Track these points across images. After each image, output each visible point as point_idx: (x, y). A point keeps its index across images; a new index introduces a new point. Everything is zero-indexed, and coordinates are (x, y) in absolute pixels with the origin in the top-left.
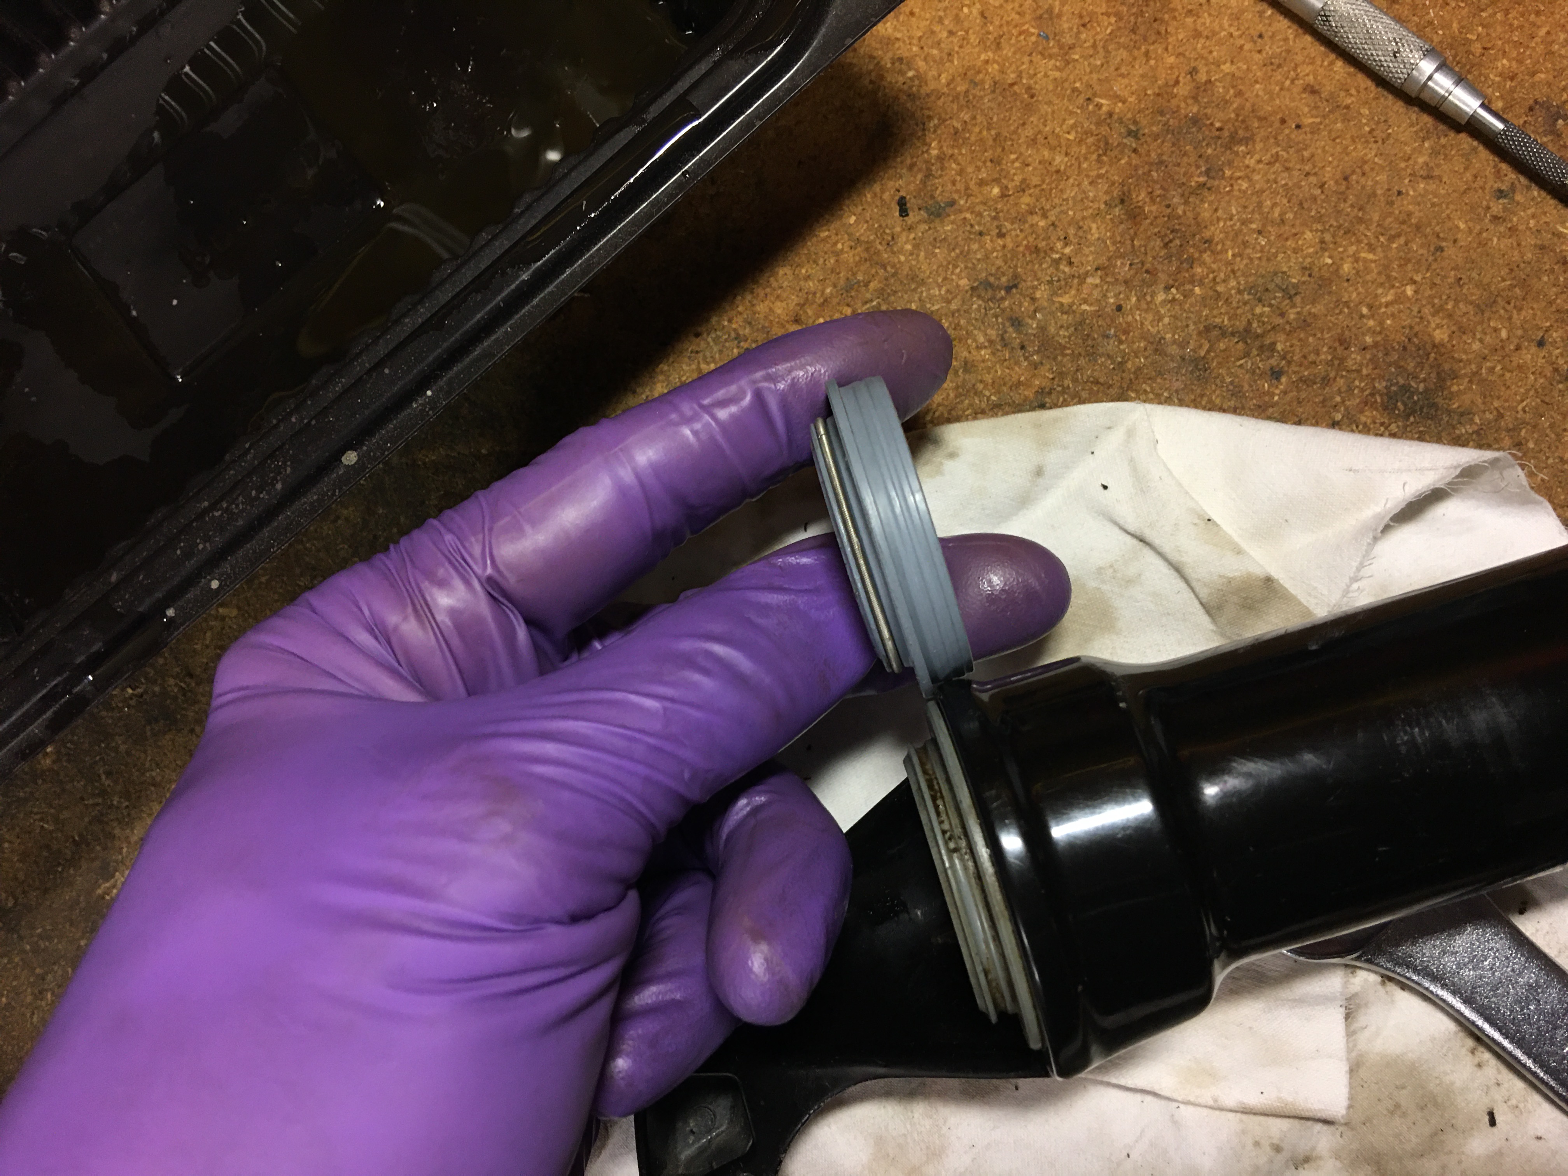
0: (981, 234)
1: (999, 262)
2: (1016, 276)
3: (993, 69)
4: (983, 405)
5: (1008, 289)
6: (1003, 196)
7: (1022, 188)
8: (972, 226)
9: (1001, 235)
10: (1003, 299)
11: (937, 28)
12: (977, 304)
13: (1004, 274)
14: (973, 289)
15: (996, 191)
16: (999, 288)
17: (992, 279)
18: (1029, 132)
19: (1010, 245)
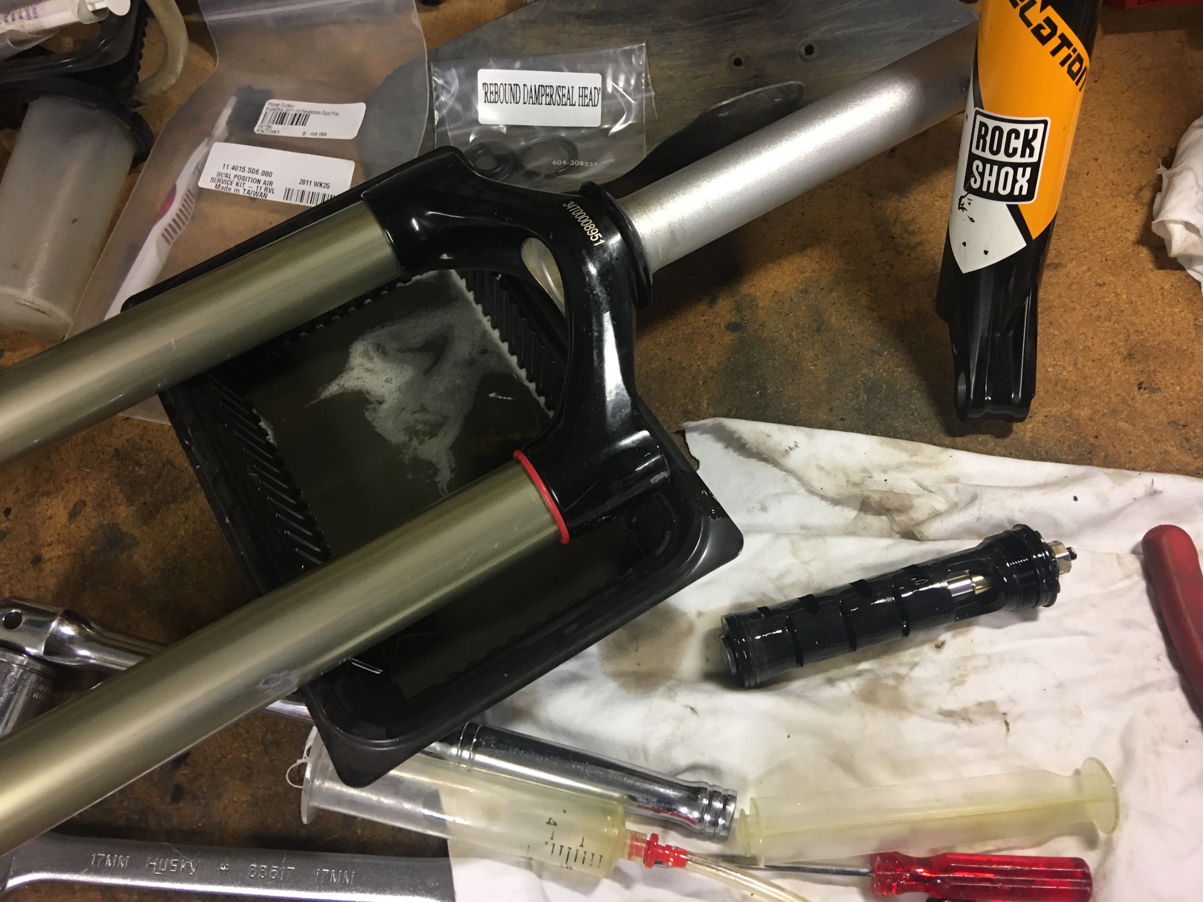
0: (1172, 403)
1: (1180, 415)
2: (1187, 422)
3: (1177, 343)
4: (1174, 469)
5: (1184, 426)
6: (1181, 390)
7: (1190, 389)
8: (1168, 399)
9: (1181, 405)
10: (1181, 429)
11: (1153, 323)
12: (1170, 429)
13: (1182, 420)
14: (1169, 423)
15: (1178, 388)
16: (1180, 425)
17: (1176, 421)
18: (1192, 369)
19: (1185, 410)
